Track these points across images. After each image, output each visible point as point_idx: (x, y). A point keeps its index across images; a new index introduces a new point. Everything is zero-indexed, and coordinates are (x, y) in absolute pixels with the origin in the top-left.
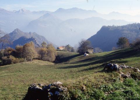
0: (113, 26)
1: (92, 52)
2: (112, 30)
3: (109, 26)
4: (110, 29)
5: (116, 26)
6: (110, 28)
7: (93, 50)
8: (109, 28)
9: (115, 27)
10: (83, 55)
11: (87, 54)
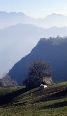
0: (58, 37)
1: (50, 82)
2: (56, 44)
3: (51, 38)
4: (54, 44)
5: (63, 37)
6: (54, 42)
7: (51, 78)
8: (52, 41)
9: (62, 39)
10: (38, 88)
11: (45, 86)
